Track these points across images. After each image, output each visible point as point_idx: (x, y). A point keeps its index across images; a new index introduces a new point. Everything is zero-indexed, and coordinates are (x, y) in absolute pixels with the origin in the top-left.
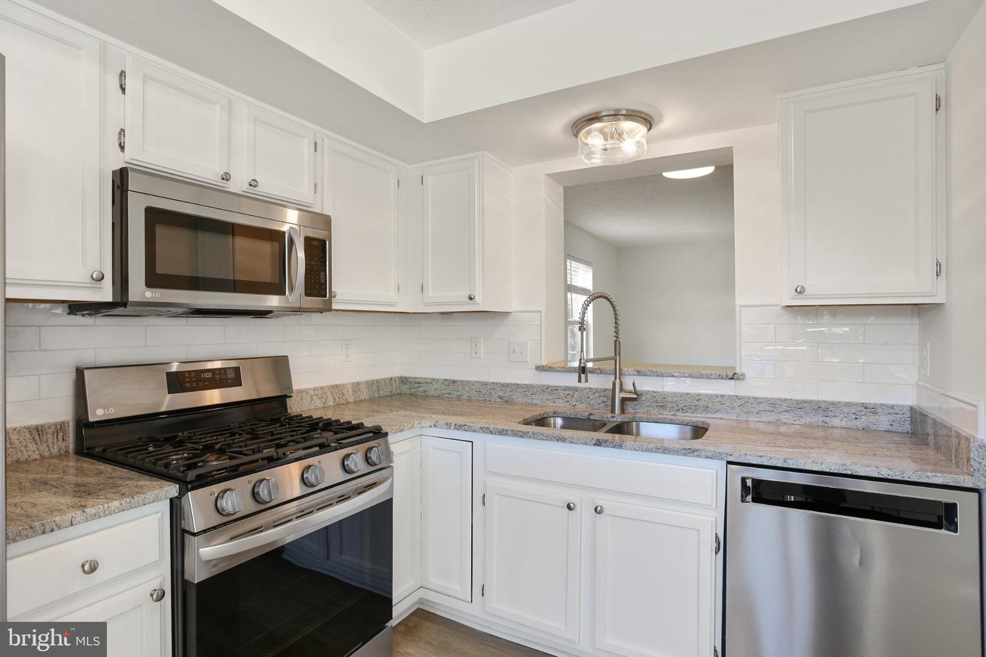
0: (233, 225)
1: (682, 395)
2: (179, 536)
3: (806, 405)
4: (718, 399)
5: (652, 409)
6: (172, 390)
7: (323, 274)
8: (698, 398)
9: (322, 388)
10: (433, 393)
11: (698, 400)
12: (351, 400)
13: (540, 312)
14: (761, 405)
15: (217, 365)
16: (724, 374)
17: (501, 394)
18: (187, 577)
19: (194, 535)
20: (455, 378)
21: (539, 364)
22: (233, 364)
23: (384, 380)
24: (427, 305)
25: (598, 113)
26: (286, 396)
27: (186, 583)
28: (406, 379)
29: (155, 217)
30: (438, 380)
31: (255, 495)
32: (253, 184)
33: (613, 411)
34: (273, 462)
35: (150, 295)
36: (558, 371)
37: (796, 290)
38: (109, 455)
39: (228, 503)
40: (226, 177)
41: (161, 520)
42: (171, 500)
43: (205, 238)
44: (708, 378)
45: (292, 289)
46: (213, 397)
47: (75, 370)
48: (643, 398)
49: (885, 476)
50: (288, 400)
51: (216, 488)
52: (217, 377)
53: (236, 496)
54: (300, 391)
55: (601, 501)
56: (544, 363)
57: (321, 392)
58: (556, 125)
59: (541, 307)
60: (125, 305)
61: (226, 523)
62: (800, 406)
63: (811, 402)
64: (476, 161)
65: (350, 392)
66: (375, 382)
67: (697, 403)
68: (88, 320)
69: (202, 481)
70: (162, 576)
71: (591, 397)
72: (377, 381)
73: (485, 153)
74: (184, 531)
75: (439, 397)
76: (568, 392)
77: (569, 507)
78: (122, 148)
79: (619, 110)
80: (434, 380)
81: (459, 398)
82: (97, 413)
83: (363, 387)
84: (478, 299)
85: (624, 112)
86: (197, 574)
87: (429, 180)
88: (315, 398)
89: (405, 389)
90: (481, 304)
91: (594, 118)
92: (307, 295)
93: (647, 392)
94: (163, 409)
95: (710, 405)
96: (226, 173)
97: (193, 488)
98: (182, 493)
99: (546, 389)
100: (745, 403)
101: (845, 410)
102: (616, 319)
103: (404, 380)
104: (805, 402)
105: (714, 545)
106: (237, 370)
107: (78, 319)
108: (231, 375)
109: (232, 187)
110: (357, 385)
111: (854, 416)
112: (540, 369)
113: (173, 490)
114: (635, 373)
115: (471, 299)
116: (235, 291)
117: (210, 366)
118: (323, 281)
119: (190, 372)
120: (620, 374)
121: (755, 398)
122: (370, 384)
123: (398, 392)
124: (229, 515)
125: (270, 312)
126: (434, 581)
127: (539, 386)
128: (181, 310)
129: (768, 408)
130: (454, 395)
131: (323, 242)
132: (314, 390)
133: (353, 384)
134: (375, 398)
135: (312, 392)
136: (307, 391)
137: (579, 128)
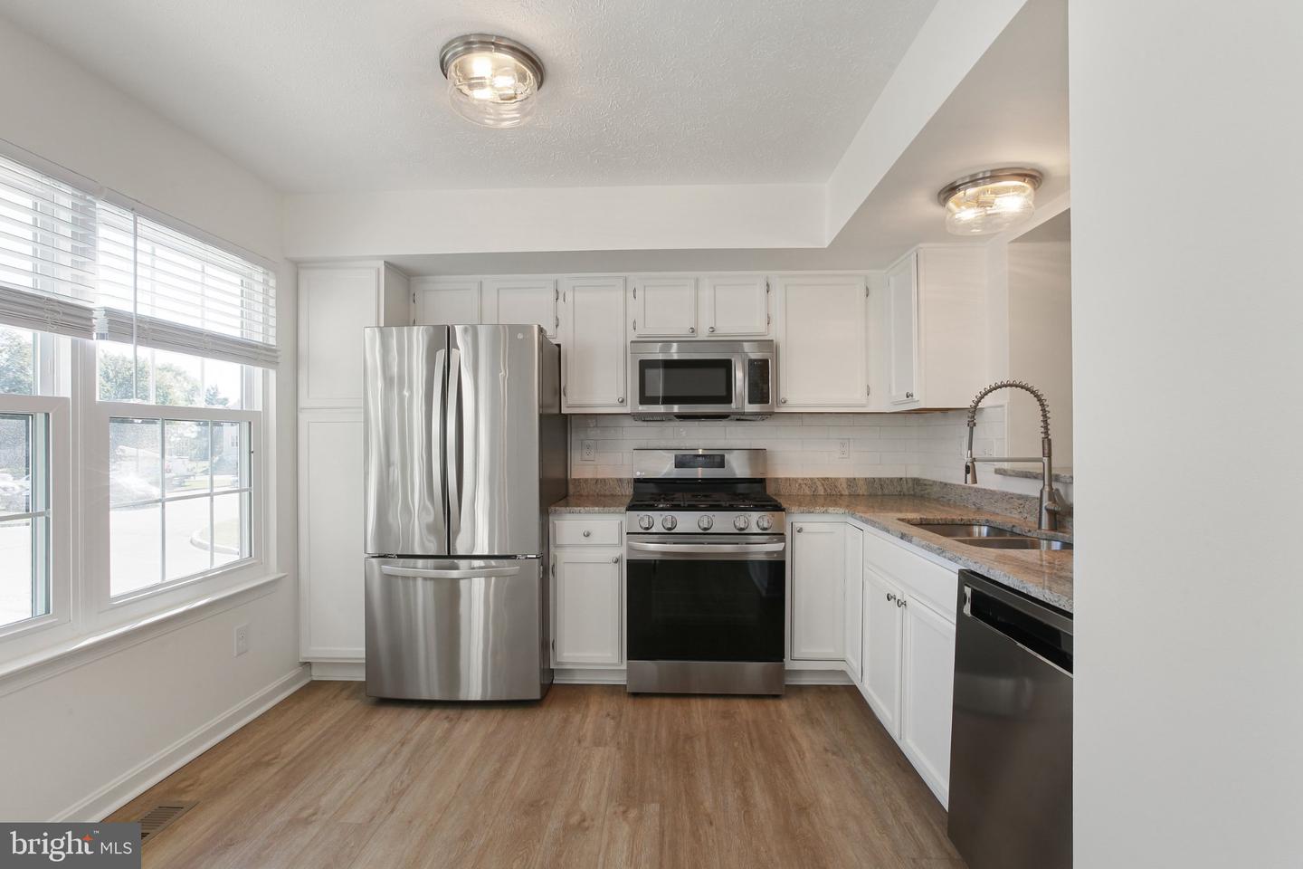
6: (679, 466)
9: (812, 479)
12: (846, 493)
17: (974, 499)
23: (892, 480)
25: (955, 182)
28: (919, 481)
29: (645, 365)
32: (713, 330)
35: (641, 408)
36: (1010, 475)
40: (694, 330)
51: (641, 513)
52: (708, 461)
57: (810, 482)
61: (644, 534)
64: (914, 256)
65: (844, 485)
66: (877, 481)
70: (620, 553)
72: (880, 479)
73: (921, 245)
75: (937, 500)
76: (1020, 502)
79: (976, 175)
83: (861, 483)
84: (916, 397)
88: (804, 486)
89: (918, 490)
90: (921, 402)
91: (952, 189)
92: (750, 402)
96: (694, 328)
99: (1004, 497)
103: (915, 482)
106: (720, 457)
108: (714, 460)
109: (697, 336)
110: (853, 481)
115: (909, 397)
122: (870, 482)
123: (912, 493)
124: (646, 529)
127: (999, 493)
130: (945, 500)
131: (765, 363)
132: (803, 479)
133: (848, 480)
134: (876, 495)
135: (800, 481)
136: (796, 480)
137: (946, 200)
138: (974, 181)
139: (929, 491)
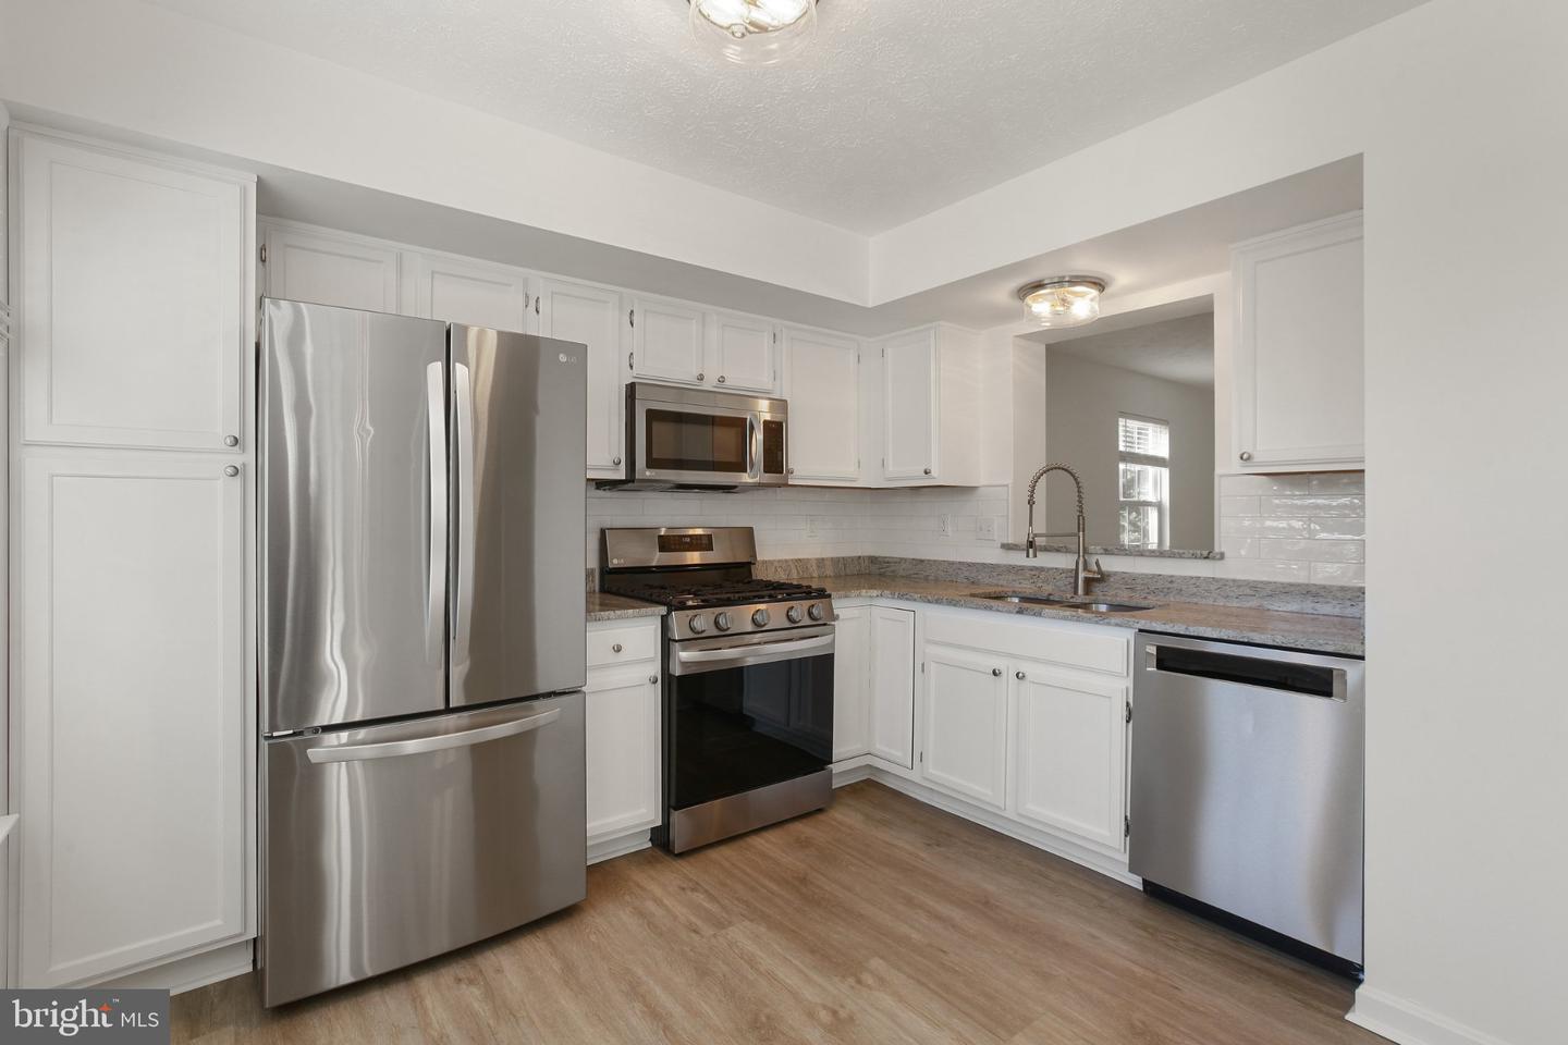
0: (713, 417)
1: (1154, 576)
2: (667, 643)
3: (1292, 589)
4: (1193, 581)
5: (1120, 592)
6: (662, 549)
7: (780, 453)
8: (1171, 579)
9: (786, 561)
10: (901, 573)
11: (1171, 582)
12: (815, 575)
13: (1007, 486)
14: (1241, 589)
15: (699, 532)
16: (1199, 552)
17: (967, 574)
18: (671, 672)
19: (676, 641)
20: (923, 558)
21: (1005, 542)
22: (708, 532)
23: (852, 559)
24: (890, 480)
25: (1039, 281)
26: (750, 563)
27: (670, 676)
28: (876, 558)
29: (652, 415)
30: (906, 560)
31: (716, 623)
32: (722, 380)
33: (1076, 592)
34: (729, 603)
35: (649, 474)
37: (1242, 458)
38: (622, 591)
39: (699, 624)
40: (701, 378)
41: (656, 630)
42: (662, 616)
43: (689, 430)
44: (1181, 557)
45: (751, 468)
46: (694, 558)
47: (598, 531)
48: (1112, 579)
49: (1280, 644)
50: (752, 567)
51: (691, 613)
52: (694, 542)
53: (704, 620)
54: (764, 562)
55: (1024, 668)
56: (1010, 541)
57: (785, 564)
58: (1002, 295)
59: (1009, 481)
60: (633, 482)
61: (696, 639)
62: (1287, 590)
63: (1299, 585)
64: (932, 332)
65: (815, 567)
66: (841, 560)
67: (1170, 585)
68: (608, 494)
69: (682, 607)
70: (655, 669)
71: (1058, 578)
72: (844, 559)
73: (941, 323)
74: (670, 640)
75: (908, 577)
76: (1033, 573)
77: (994, 673)
78: (631, 367)
79: (1064, 277)
80: (901, 559)
81: (926, 579)
82: (615, 562)
83: (828, 563)
84: (934, 473)
85: (1067, 279)
86: (677, 671)
87: (889, 352)
88: (779, 568)
89: (874, 568)
90: (938, 478)
91: (1039, 286)
92: (765, 472)
93: (1115, 573)
94: (654, 564)
95: (1184, 587)
96: (701, 375)
97: (675, 610)
98: (669, 613)
99: (1012, 569)
100: (1222, 584)
101: (1339, 594)
102: (1080, 496)
103: (873, 560)
104: (1291, 585)
105: (1125, 713)
106: (710, 537)
107: (600, 493)
108: (705, 541)
109: (706, 386)
110: (821, 562)
111: (1349, 603)
112: (1007, 547)
113: (663, 610)
114: (1102, 551)
115: (926, 473)
116: (714, 470)
117: (691, 532)
118: (780, 459)
119: (674, 536)
120: (1084, 553)
121: (1234, 581)
122: (836, 561)
123: (867, 571)
124: (698, 633)
125: (735, 487)
126: (880, 747)
127: (1005, 566)
128: (668, 485)
129: (1248, 591)
130: (922, 576)
131: (780, 425)
132: (779, 561)
133: (817, 559)
134: (840, 576)
135: (776, 564)
136: (771, 562)
137: (1025, 296)
138: (1060, 282)
139: (892, 568)
